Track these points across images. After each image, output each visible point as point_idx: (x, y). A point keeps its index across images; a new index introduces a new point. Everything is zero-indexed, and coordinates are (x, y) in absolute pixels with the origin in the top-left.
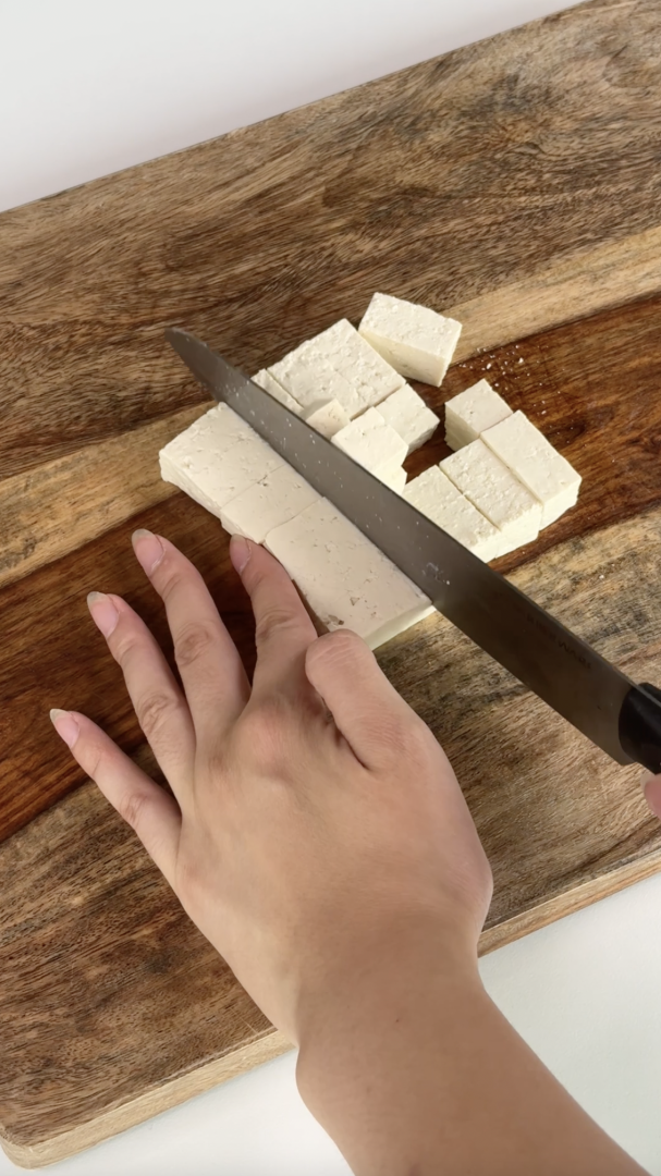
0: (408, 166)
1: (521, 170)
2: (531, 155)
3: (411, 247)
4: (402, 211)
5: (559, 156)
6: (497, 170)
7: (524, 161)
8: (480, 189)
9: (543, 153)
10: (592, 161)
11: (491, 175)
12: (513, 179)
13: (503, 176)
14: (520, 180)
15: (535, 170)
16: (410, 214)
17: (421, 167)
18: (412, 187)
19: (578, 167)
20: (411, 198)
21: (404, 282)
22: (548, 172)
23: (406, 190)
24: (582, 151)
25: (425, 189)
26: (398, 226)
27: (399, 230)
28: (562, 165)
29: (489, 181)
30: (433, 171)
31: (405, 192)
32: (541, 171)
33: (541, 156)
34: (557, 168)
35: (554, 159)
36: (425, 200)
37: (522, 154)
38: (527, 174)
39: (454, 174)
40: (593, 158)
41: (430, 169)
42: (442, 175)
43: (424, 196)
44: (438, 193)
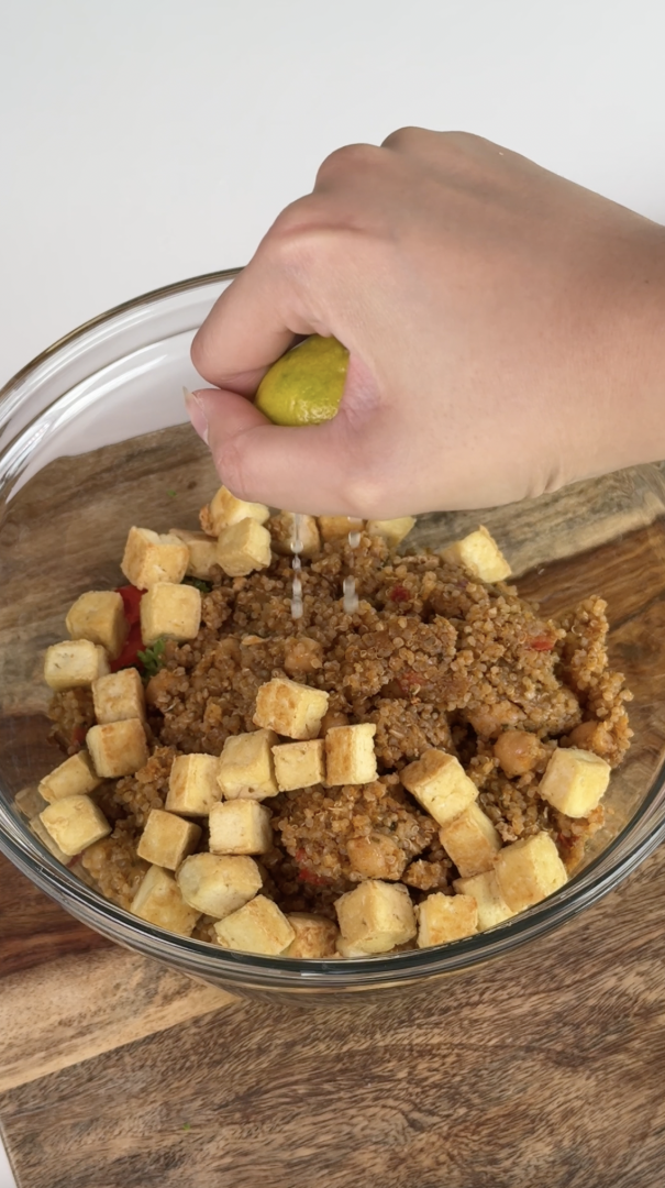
0: (579, 1103)
1: (434, 1085)
2: (420, 1110)
3: (578, 977)
4: (588, 1031)
5: (384, 1106)
6: (465, 1088)
7: (430, 1100)
8: (488, 1060)
9: (403, 1113)
10: (342, 1094)
11: (473, 1080)
12: (446, 1073)
13: (458, 1078)
14: (436, 1070)
15: (417, 1085)
16: (578, 1026)
17: (562, 1099)
18: (575, 1071)
19: (361, 1086)
20: (576, 1051)
21: (586, 928)
22: (400, 1080)
23: (581, 1064)
24: (352, 1112)
25: (558, 1064)
26: (593, 1008)
27: (591, 1002)
28: (381, 1090)
29: (476, 1072)
30: (547, 1093)
31: (585, 1060)
32: (409, 1082)
33: (406, 1107)
34: (388, 1086)
35: (391, 1102)
36: (559, 1047)
37: (431, 1113)
38: (426, 1079)
39: (521, 1086)
40: (340, 1099)
41: (551, 1097)
42: (537, 1085)
43: (559, 1053)
44: (542, 1056)
